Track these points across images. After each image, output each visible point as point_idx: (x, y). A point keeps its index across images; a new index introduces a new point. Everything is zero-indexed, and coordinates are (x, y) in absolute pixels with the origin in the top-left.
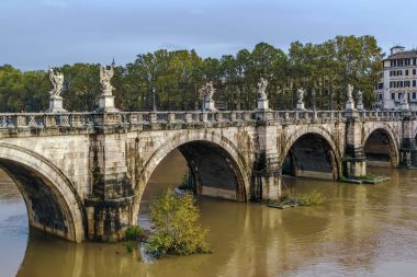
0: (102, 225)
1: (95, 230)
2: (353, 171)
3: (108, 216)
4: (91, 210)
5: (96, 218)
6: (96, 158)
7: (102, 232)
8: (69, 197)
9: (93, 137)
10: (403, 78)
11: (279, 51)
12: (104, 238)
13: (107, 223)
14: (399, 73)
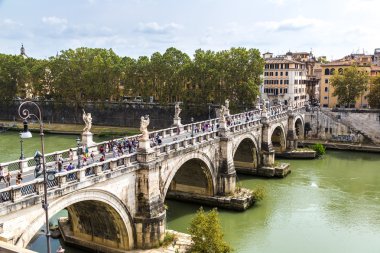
0: (148, 236)
1: (144, 239)
2: (267, 161)
3: (153, 229)
4: (140, 226)
5: (144, 231)
6: (139, 186)
7: (148, 240)
8: (125, 218)
9: (138, 171)
10: (274, 78)
11: (185, 55)
12: (150, 245)
13: (152, 234)
14: (272, 74)
